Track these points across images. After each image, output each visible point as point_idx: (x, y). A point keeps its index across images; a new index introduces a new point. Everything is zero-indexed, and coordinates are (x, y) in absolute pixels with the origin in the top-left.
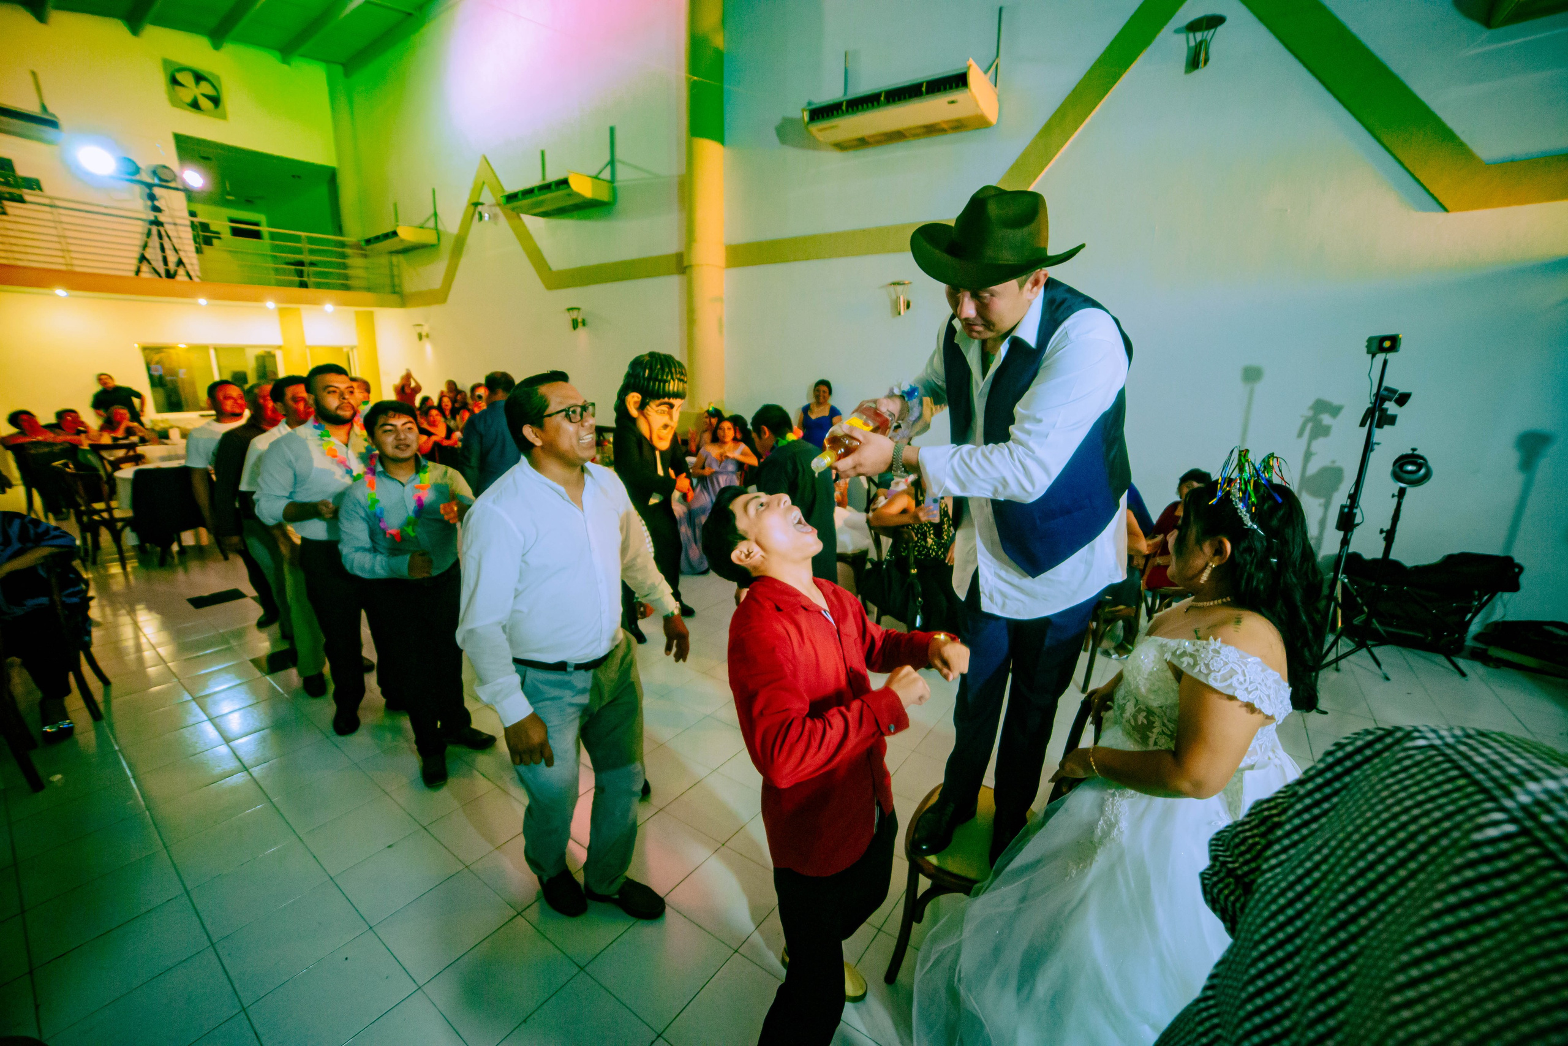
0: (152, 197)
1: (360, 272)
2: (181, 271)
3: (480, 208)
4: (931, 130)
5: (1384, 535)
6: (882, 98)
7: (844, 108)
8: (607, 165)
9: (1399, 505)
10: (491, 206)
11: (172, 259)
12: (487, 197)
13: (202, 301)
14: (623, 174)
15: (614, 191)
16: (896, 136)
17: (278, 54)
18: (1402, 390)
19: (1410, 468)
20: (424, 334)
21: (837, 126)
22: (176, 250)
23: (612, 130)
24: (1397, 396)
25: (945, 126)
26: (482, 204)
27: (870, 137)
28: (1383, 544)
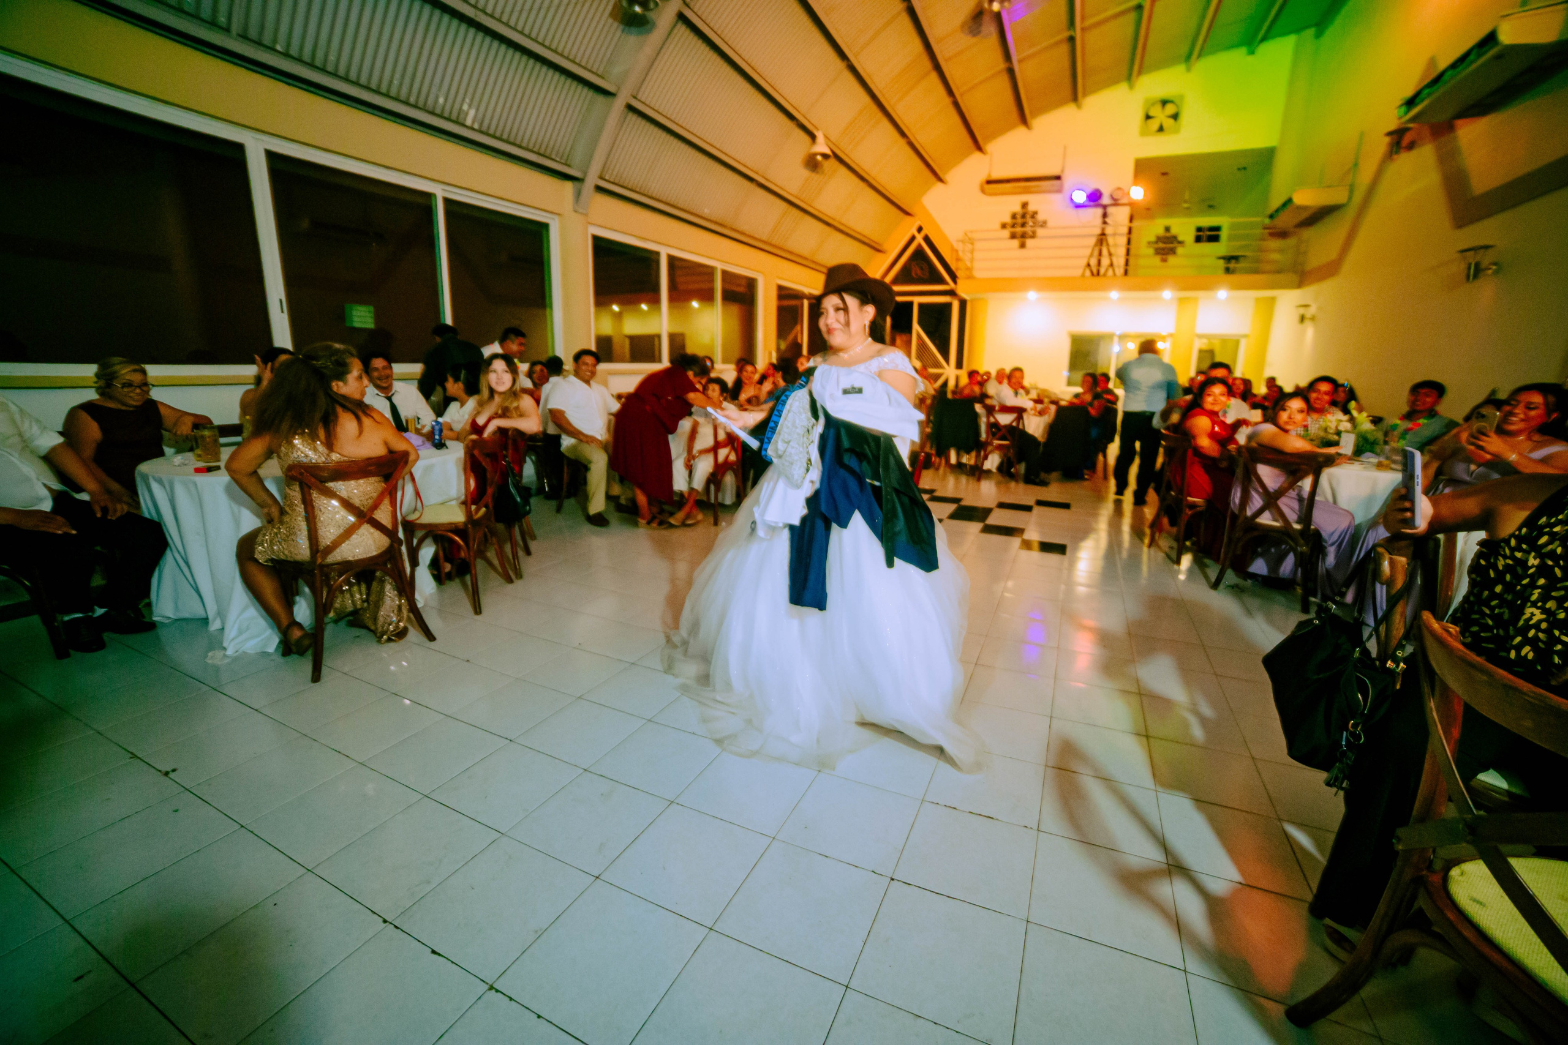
0: (1105, 215)
1: (1275, 256)
2: (1110, 272)
11: (1105, 261)
13: (1114, 295)
17: (1243, 50)
20: (1308, 315)
22: (1110, 254)
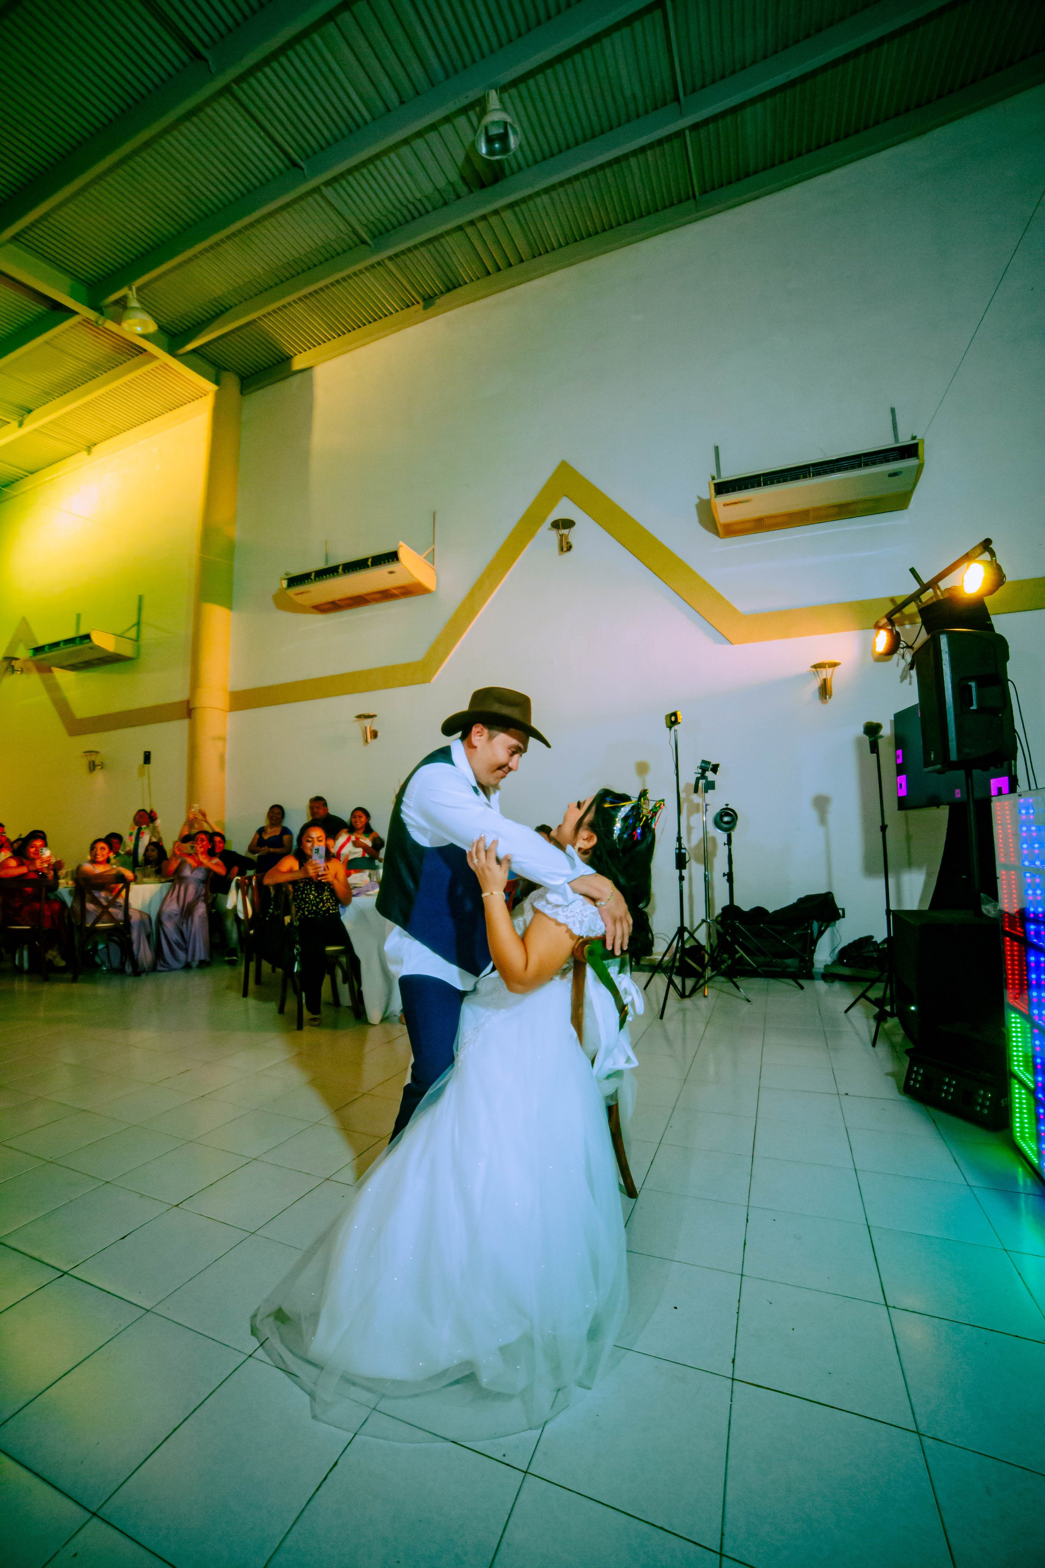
3: (13, 663)
4: (386, 595)
5: (726, 877)
6: (340, 570)
7: (313, 577)
8: (133, 626)
9: (730, 850)
10: (26, 661)
12: (23, 653)
14: (148, 634)
15: (138, 649)
16: (358, 601)
18: (714, 762)
19: (726, 819)
21: (308, 592)
23: (140, 598)
24: (711, 767)
25: (395, 592)
26: (17, 659)
27: (340, 600)
28: (728, 884)
